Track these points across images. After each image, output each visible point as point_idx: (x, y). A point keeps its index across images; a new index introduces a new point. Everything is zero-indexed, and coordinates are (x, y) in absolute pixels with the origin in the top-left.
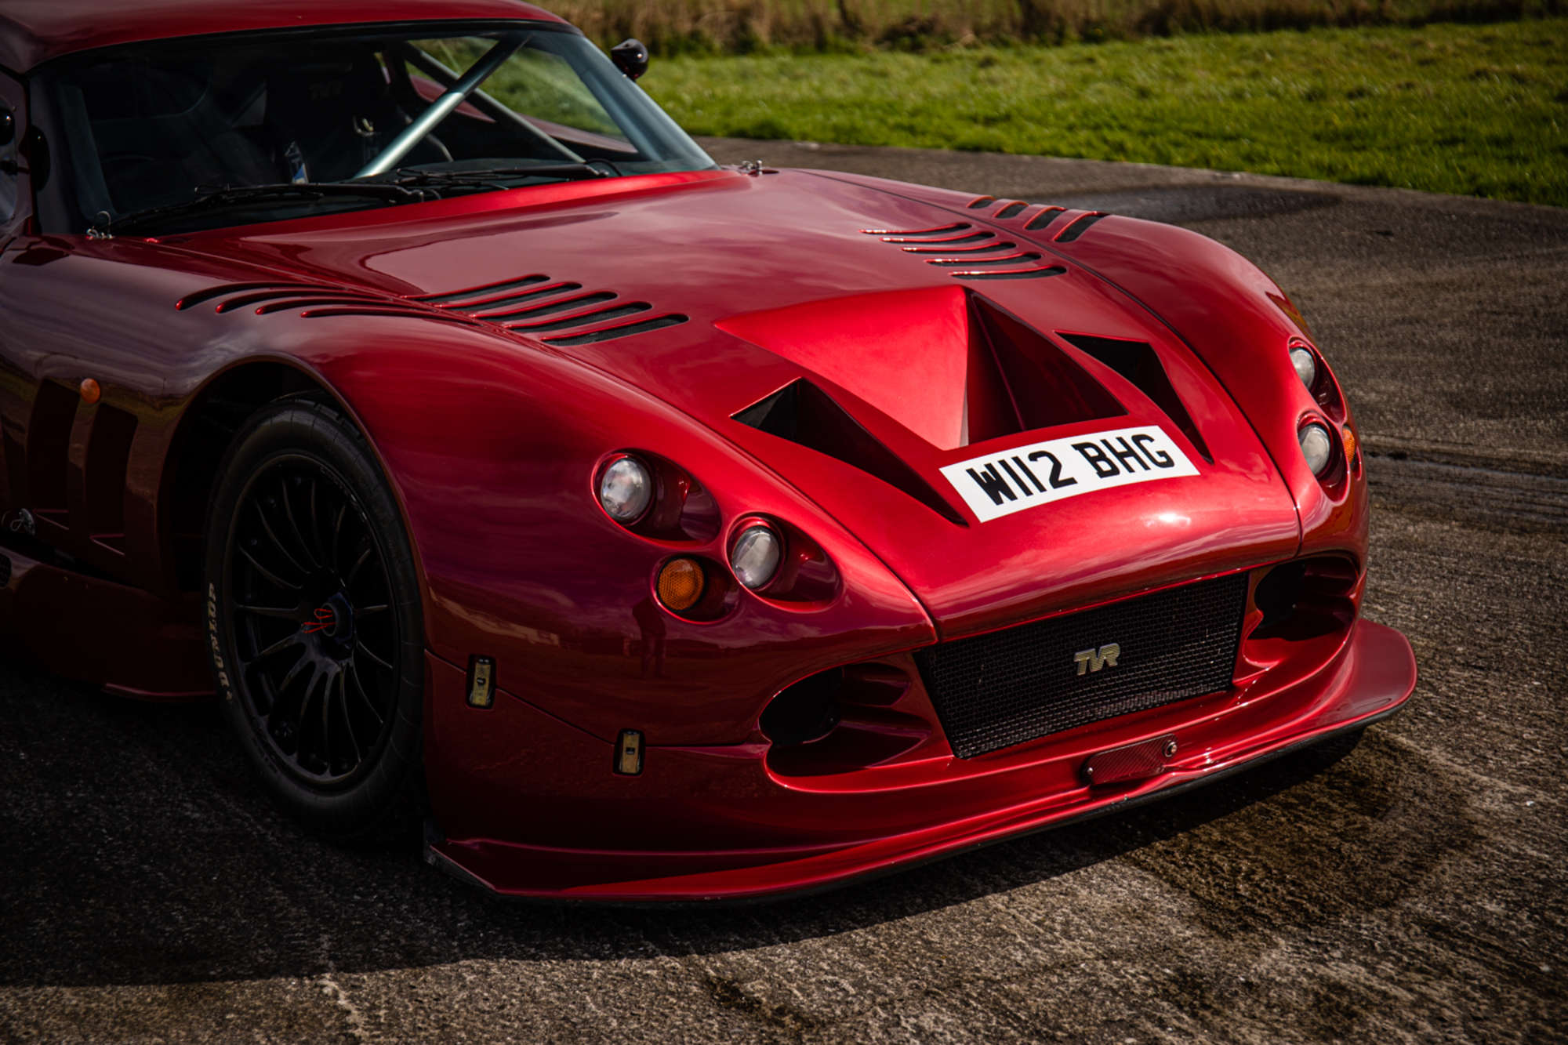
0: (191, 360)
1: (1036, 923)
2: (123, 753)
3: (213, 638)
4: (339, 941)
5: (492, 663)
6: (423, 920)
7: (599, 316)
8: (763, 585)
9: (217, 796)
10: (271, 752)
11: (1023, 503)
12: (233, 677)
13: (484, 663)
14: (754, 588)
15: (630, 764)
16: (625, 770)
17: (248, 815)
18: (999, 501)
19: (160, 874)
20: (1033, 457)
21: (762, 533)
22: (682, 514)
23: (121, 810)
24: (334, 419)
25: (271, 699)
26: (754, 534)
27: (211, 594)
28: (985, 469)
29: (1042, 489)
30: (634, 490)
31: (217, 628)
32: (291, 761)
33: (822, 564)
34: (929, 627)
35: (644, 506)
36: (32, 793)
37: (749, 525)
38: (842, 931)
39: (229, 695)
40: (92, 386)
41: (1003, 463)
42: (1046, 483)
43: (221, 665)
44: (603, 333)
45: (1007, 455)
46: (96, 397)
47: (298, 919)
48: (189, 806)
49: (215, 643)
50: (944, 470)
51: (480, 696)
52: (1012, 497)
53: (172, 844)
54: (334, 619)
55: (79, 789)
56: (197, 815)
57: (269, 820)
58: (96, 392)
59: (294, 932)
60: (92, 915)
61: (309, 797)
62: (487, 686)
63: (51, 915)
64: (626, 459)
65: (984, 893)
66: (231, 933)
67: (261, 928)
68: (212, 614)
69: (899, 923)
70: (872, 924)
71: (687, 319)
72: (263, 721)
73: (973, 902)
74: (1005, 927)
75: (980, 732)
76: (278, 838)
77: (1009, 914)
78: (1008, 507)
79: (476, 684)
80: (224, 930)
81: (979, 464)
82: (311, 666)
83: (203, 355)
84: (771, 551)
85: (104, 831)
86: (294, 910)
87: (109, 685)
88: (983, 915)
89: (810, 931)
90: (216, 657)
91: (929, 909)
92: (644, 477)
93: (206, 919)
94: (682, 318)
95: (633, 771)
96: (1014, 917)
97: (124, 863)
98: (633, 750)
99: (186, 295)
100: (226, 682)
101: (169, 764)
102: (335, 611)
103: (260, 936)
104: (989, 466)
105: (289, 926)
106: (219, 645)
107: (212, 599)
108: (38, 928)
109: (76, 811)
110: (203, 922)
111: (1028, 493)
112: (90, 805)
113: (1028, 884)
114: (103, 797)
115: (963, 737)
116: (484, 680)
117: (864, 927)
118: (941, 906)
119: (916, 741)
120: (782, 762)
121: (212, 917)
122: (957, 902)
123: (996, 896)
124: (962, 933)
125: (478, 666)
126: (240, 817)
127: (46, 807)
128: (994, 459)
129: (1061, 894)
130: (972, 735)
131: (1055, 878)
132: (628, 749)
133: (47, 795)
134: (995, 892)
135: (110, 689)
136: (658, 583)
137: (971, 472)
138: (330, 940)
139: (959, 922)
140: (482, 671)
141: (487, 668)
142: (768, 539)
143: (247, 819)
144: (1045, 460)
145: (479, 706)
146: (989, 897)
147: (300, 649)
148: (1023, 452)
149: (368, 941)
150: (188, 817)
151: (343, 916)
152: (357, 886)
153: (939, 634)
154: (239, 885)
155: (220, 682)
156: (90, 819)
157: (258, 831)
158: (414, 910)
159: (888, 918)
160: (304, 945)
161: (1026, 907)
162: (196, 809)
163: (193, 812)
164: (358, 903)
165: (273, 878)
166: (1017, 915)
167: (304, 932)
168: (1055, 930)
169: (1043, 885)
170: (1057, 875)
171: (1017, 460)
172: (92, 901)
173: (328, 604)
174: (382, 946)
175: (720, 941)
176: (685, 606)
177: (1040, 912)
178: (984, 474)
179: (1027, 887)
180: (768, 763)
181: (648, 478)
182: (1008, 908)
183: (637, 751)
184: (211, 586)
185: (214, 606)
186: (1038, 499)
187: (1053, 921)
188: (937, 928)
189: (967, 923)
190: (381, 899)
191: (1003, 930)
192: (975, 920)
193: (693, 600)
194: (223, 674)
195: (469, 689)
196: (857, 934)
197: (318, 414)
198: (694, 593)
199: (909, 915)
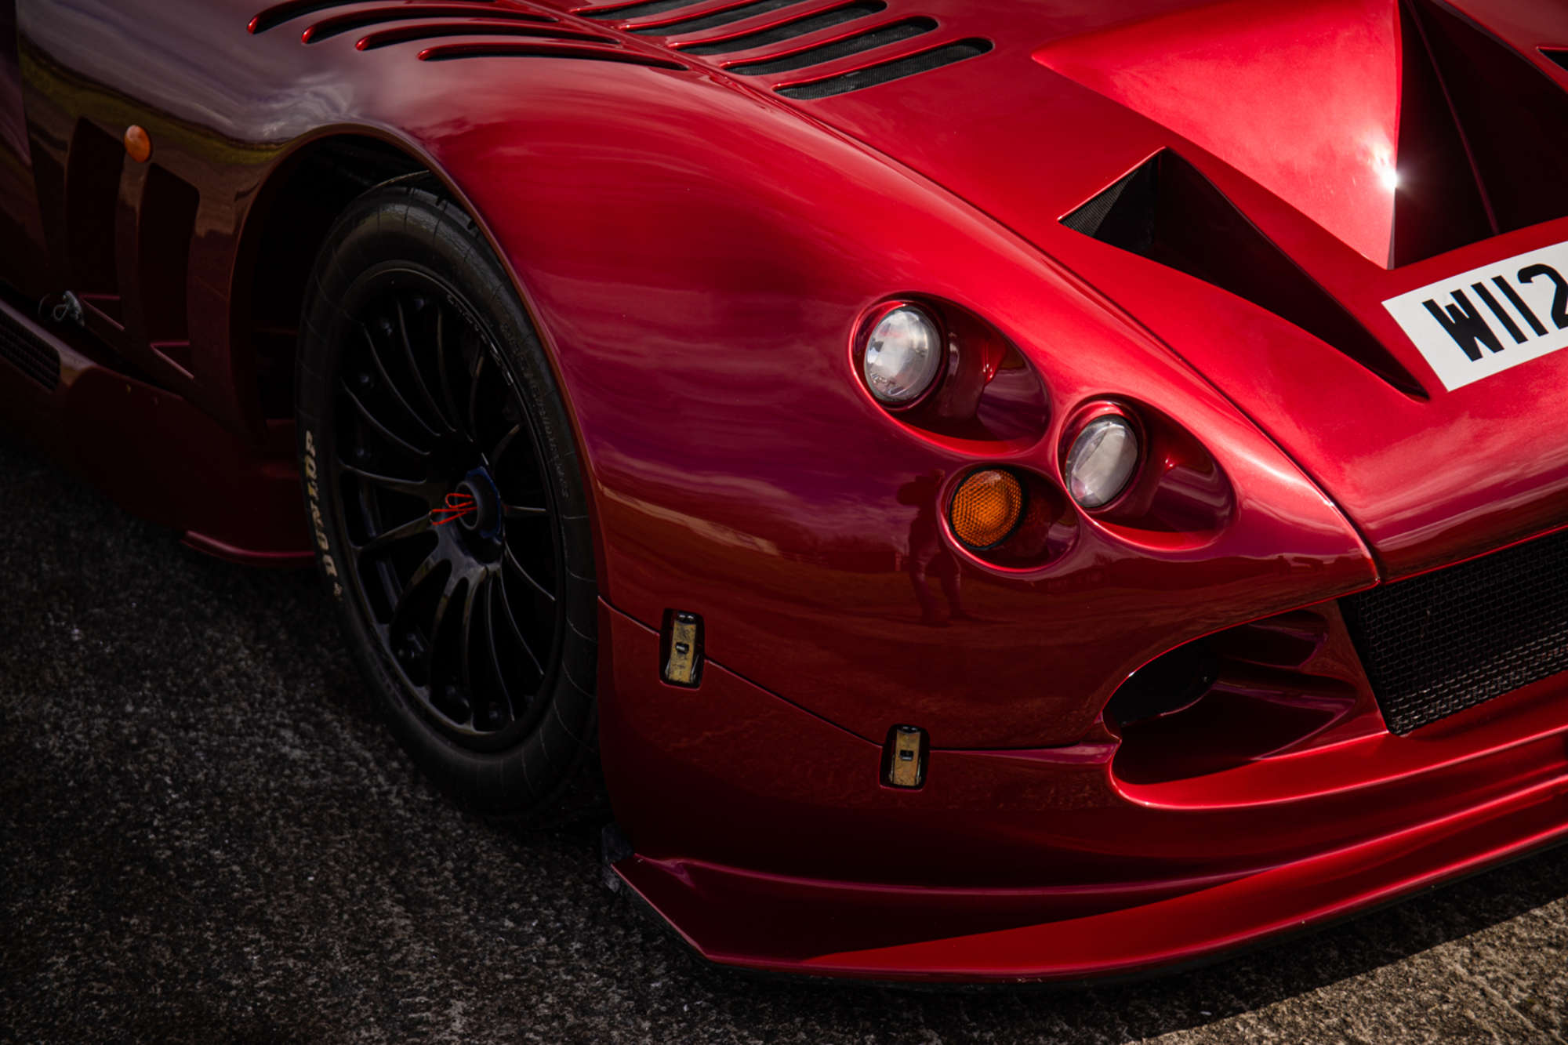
0: (276, 99)
1: (1519, 1007)
2: (209, 632)
3: (313, 506)
4: (480, 1011)
5: (699, 621)
6: (601, 973)
7: (860, 43)
8: (1110, 501)
9: (328, 716)
10: (396, 677)
11: (1513, 355)
12: (342, 562)
13: (686, 621)
14: (1096, 510)
15: (906, 773)
16: (898, 781)
17: (368, 755)
18: (1474, 355)
19: (236, 868)
20: (1526, 275)
21: (1113, 425)
22: (984, 398)
23: (194, 742)
24: (465, 227)
25: (395, 601)
26: (1102, 427)
27: (309, 446)
28: (1452, 301)
29: (1541, 330)
30: (916, 356)
31: (318, 493)
32: (422, 693)
33: (1208, 480)
34: (1364, 558)
35: (929, 379)
36: (80, 704)
37: (1092, 416)
38: (1222, 1016)
39: (338, 589)
40: (140, 136)
41: (1479, 288)
42: (1547, 320)
43: (325, 546)
44: (867, 72)
45: (1484, 274)
46: (146, 154)
47: (421, 967)
48: (288, 734)
49: (316, 514)
50: (1389, 305)
51: (681, 669)
52: (1496, 346)
53: (257, 807)
54: (474, 504)
55: (144, 697)
56: (297, 753)
57: (395, 765)
58: (145, 146)
59: (414, 993)
60: (132, 949)
61: (447, 750)
62: (690, 655)
63: (74, 948)
64: (903, 309)
65: (1430, 942)
66: (324, 994)
67: (368, 983)
68: (312, 474)
69: (1308, 999)
70: (1266, 1002)
71: (989, 47)
72: (382, 631)
73: (1417, 959)
74: (1471, 1014)
75: (1429, 694)
76: (406, 800)
77: (1474, 985)
78: (1491, 364)
79: (674, 653)
80: (315, 985)
81: (1441, 292)
82: (445, 567)
83: (291, 96)
84: (1125, 451)
85: (168, 780)
86: (417, 947)
87: (192, 534)
88: (1435, 986)
89: (1173, 1015)
90: (318, 533)
91: (1351, 974)
92: (930, 334)
93: (291, 963)
94: (983, 45)
95: (911, 782)
96: (1483, 992)
97: (189, 844)
98: (911, 754)
99: (261, 10)
100: (332, 570)
101: (269, 655)
102: (476, 496)
103: (365, 1000)
104: (1458, 295)
105: (409, 982)
106: (321, 517)
107: (309, 453)
108: (52, 975)
109: (134, 741)
110: (286, 969)
111: (1520, 338)
112: (154, 730)
113: (1497, 922)
114: (173, 715)
115: (1403, 703)
116: (687, 646)
117: (1255, 1008)
118: (1368, 966)
119: (1330, 715)
120: (1133, 769)
121: (300, 957)
122: (1392, 959)
123: (1451, 945)
124: (1407, 1024)
125: (676, 625)
126: (356, 759)
127: (95, 733)
128: (1464, 281)
129: (1550, 945)
130: (1416, 699)
131: (1538, 912)
132: (903, 753)
133: (99, 708)
134: (1449, 939)
135: (193, 541)
136: (951, 508)
137: (1431, 305)
138: (465, 1013)
139: (1398, 1001)
140: (684, 633)
141: (691, 628)
142: (1122, 434)
143: (364, 762)
144: (1543, 282)
145: (679, 683)
146: (1440, 949)
147: (431, 540)
148: (1509, 268)
149: (520, 1015)
150: (284, 757)
151: (488, 963)
152: (510, 901)
153: (1382, 571)
154: (344, 894)
155: (325, 571)
156: (151, 757)
157: (379, 786)
158: (588, 954)
159: (1292, 991)
160: (427, 1023)
161: (1501, 972)
162: (298, 742)
163: (293, 747)
164: (508, 934)
165: (393, 882)
166: (1489, 989)
167: (429, 995)
168: (1551, 1025)
169: (1519, 926)
170: (1540, 904)
171: (1499, 281)
172: (134, 921)
173: (467, 484)
174: (541, 1028)
175: (1037, 1033)
176: (992, 539)
177: (1524, 984)
178: (1451, 308)
179: (1496, 929)
180: (1113, 770)
181: (936, 335)
182: (1471, 973)
183: (916, 755)
184: (309, 436)
185: (313, 464)
186: (1535, 348)
187: (1547, 1005)
188: (1367, 1014)
189: (1411, 1004)
190: (542, 928)
191: (1470, 1021)
192: (1424, 997)
193: (1006, 529)
194: (328, 559)
195: (665, 657)
196: (1245, 1024)
197: (442, 216)
198: (1006, 519)
199: (1322, 985)
